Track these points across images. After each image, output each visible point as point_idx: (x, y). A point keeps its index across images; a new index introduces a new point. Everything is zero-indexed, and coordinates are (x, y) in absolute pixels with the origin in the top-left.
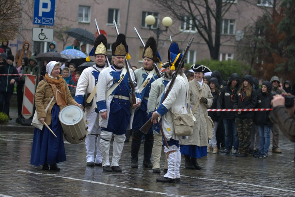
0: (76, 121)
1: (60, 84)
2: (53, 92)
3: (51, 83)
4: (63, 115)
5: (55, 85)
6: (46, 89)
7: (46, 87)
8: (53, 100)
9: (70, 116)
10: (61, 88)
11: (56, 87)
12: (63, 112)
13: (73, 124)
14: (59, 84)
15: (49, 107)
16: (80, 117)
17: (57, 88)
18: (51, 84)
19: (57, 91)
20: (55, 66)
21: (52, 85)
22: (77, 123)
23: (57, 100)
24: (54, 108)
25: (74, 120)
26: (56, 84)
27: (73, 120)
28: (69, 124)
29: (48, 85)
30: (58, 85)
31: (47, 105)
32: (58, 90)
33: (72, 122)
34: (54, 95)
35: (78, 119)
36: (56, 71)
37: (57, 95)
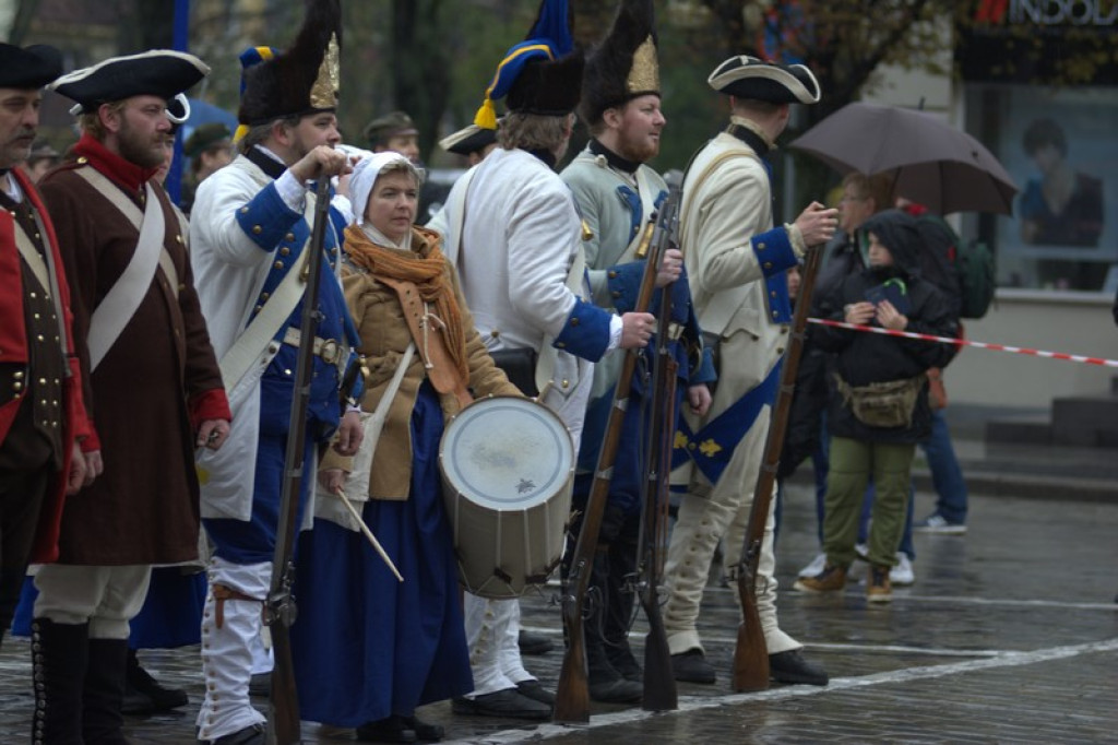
0: (534, 490)
1: (437, 279)
2: (406, 324)
3: (389, 276)
4: (464, 452)
5: (411, 287)
6: (368, 306)
7: (369, 298)
8: (409, 367)
9: (501, 460)
10: (443, 303)
11: (417, 299)
12: (463, 436)
13: (524, 506)
14: (429, 280)
15: (393, 404)
16: (555, 465)
17: (423, 300)
18: (392, 283)
19: (425, 318)
20: (379, 177)
21: (401, 288)
22: (543, 498)
23: (430, 366)
24: (419, 411)
25: (525, 486)
26: (416, 284)
27: (519, 482)
28: (500, 507)
29: (377, 286)
30: (427, 286)
31: (382, 393)
32: (427, 313)
33: (514, 494)
34: (412, 339)
35: (548, 479)
36: (391, 203)
37: (426, 340)
